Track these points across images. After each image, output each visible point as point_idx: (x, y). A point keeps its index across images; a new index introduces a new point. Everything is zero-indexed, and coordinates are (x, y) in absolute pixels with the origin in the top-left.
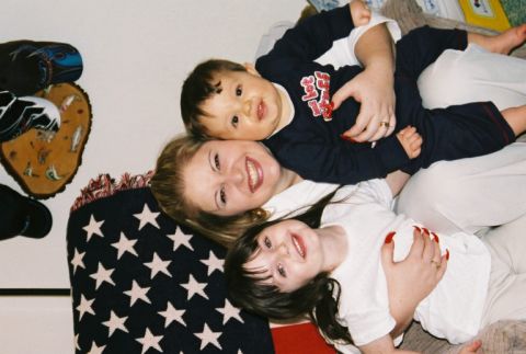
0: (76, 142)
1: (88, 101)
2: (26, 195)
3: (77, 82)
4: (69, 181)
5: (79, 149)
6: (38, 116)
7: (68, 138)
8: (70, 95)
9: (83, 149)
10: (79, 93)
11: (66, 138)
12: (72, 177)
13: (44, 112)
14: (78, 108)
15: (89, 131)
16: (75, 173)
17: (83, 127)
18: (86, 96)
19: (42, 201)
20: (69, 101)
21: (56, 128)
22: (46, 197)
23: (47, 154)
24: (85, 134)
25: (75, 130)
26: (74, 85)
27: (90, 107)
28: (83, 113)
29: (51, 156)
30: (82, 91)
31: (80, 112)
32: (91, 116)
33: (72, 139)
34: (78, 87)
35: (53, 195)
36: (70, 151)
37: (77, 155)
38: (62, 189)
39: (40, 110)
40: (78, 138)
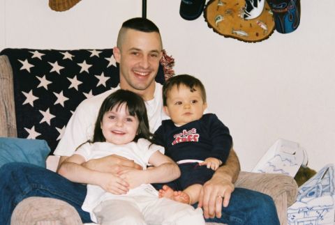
0: (238, 32)
1: (264, 39)
2: (206, 3)
3: (275, 31)
4: (215, 31)
5: (234, 35)
6: (252, 4)
7: (241, 28)
8: (267, 27)
9: (235, 38)
10: (269, 32)
11: (241, 26)
12: (217, 32)
13: (255, 8)
14: (260, 33)
15: (246, 41)
16: (220, 34)
17: (245, 36)
18: (267, 38)
19: (203, 14)
20: (264, 27)
21: (245, 16)
22: (205, 16)
23: (231, 14)
24: (244, 38)
25: (246, 32)
26: (274, 29)
27: (261, 41)
28: (260, 37)
29: (230, 17)
30: (270, 35)
31: (257, 35)
32: (255, 42)
33: (240, 30)
34: (272, 32)
35: (206, 21)
36: (233, 29)
37: (231, 34)
38: (210, 26)
39: (256, 5)
40: (241, 33)
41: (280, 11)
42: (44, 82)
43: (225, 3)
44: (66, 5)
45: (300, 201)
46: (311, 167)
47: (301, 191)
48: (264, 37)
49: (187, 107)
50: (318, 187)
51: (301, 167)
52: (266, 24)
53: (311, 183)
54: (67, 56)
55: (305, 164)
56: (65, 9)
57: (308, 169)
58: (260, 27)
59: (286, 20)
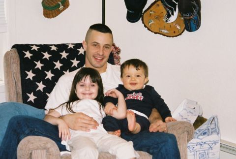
0: (163, 31)
2: (143, 12)
3: (185, 30)
4: (148, 29)
5: (160, 32)
7: (164, 28)
8: (180, 28)
9: (161, 34)
10: (182, 31)
11: (165, 27)
12: (150, 30)
13: (172, 16)
14: (176, 31)
15: (167, 36)
16: (152, 31)
17: (167, 33)
18: (180, 34)
19: (141, 19)
20: (178, 27)
21: (167, 21)
22: (142, 20)
23: (159, 19)
24: (167, 35)
25: (167, 30)
27: (176, 36)
28: (176, 34)
29: (158, 21)
30: (182, 32)
31: (174, 32)
32: (173, 37)
34: (184, 31)
35: (143, 23)
36: (160, 29)
37: (158, 32)
38: (145, 26)
40: (165, 31)
41: (187, 18)
42: (39, 65)
43: (155, 12)
44: (54, 14)
45: (197, 138)
46: (204, 116)
47: (198, 132)
48: (178, 34)
49: (133, 79)
50: (208, 129)
51: (198, 116)
52: (180, 25)
53: (203, 127)
54: (54, 48)
55: (201, 114)
56: (54, 17)
57: (203, 118)
58: (176, 27)
59: (192, 23)
